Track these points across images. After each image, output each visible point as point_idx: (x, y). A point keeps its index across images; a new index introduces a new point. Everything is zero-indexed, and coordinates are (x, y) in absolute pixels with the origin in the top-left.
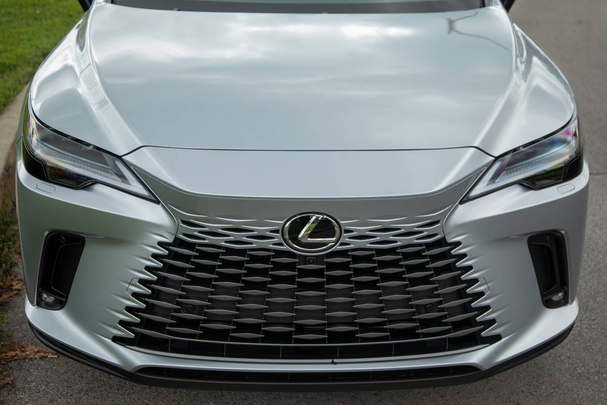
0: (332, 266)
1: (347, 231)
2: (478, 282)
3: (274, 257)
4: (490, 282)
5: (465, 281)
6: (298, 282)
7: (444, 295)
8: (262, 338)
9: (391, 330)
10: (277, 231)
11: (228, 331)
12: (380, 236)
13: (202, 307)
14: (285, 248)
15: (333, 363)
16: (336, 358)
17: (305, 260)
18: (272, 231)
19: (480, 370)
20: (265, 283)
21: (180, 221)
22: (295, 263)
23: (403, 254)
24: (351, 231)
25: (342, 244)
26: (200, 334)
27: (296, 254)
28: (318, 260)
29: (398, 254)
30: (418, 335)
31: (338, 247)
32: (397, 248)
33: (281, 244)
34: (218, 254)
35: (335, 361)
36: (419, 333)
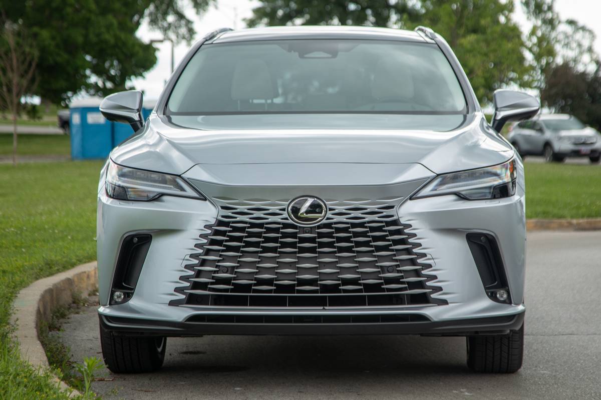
0: (321, 235)
1: (331, 209)
2: (426, 256)
3: (283, 228)
4: (436, 259)
5: (416, 253)
6: (299, 247)
7: (400, 260)
8: (274, 289)
9: (364, 285)
10: (284, 210)
11: (251, 285)
12: (354, 214)
13: (233, 267)
14: (290, 221)
15: (324, 309)
16: (326, 306)
17: (304, 230)
18: (281, 210)
19: (430, 321)
20: (276, 248)
21: (220, 207)
22: (296, 233)
23: (370, 227)
24: (334, 210)
25: (328, 219)
26: (231, 289)
27: (297, 226)
28: (311, 230)
29: (366, 227)
30: (383, 290)
31: (324, 221)
32: (365, 223)
33: (286, 219)
34: (245, 228)
35: (326, 308)
36: (384, 288)
